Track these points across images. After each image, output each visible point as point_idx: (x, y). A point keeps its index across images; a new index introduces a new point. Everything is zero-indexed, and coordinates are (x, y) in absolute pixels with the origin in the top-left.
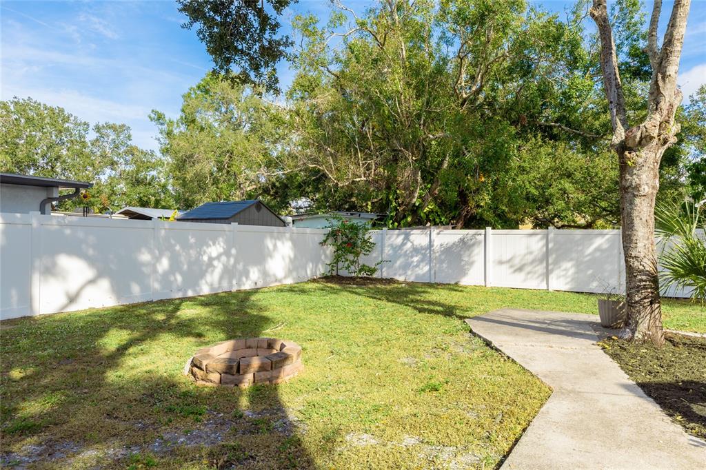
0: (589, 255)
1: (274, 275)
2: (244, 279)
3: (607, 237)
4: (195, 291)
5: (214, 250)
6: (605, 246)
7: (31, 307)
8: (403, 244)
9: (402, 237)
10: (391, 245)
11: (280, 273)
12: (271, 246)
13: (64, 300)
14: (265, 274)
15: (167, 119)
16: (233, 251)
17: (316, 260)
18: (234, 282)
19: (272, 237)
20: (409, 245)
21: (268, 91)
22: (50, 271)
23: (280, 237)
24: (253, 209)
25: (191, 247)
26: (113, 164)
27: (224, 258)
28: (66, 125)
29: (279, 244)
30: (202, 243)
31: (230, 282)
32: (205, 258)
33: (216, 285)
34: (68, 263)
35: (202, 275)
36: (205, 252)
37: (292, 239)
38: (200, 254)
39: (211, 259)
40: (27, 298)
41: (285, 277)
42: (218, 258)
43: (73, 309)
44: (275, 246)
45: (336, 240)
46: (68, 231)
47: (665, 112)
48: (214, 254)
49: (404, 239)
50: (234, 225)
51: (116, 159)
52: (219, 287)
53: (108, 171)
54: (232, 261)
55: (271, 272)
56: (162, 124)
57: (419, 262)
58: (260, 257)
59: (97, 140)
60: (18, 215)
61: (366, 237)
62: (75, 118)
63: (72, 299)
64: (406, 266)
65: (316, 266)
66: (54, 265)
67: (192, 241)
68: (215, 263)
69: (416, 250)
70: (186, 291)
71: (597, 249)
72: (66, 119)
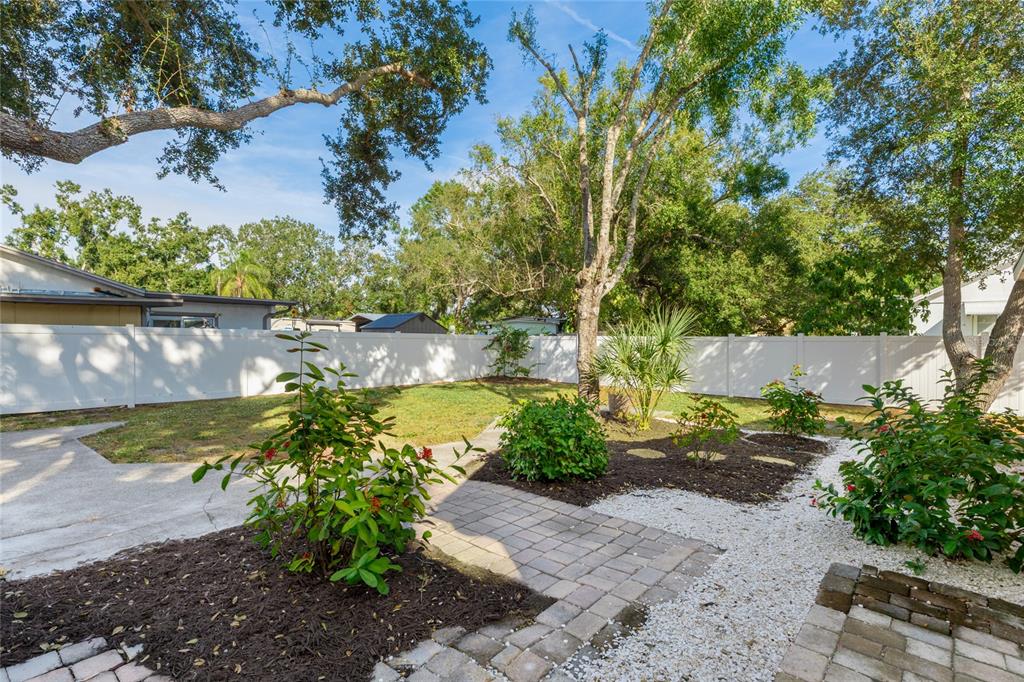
0: (702, 361)
1: (435, 375)
2: (406, 377)
3: (718, 344)
4: (361, 385)
5: (380, 353)
6: (715, 354)
7: (239, 392)
8: (555, 349)
9: (555, 342)
10: (546, 351)
11: (441, 373)
12: (431, 351)
13: (261, 388)
14: (426, 373)
15: (402, 228)
16: (396, 355)
17: (480, 363)
18: (397, 379)
19: (433, 343)
20: (560, 349)
21: (379, 244)
22: (252, 368)
23: (442, 342)
24: (417, 320)
25: (358, 351)
26: (357, 271)
27: (387, 360)
28: (316, 239)
29: (440, 349)
30: (368, 348)
31: (393, 379)
32: (371, 360)
33: (380, 381)
34: (261, 362)
35: (368, 373)
36: (371, 355)
37: (453, 345)
38: (366, 356)
39: (376, 361)
40: (237, 386)
41: (447, 377)
42: (382, 359)
43: (268, 393)
44: (436, 351)
45: (501, 344)
46: (264, 341)
47: (599, 261)
48: (379, 357)
49: (556, 345)
50: (398, 333)
51: (359, 266)
52: (382, 383)
53: (354, 278)
54: (394, 362)
55: (432, 372)
56: (397, 233)
57: (567, 366)
58: (422, 360)
59: (344, 250)
60: (232, 330)
61: (525, 343)
62: (324, 232)
63: (267, 387)
64: (557, 369)
65: (480, 367)
66: (254, 364)
67: (359, 346)
68: (380, 364)
69: (565, 355)
70: (354, 385)
71: (708, 357)
72: (315, 235)
